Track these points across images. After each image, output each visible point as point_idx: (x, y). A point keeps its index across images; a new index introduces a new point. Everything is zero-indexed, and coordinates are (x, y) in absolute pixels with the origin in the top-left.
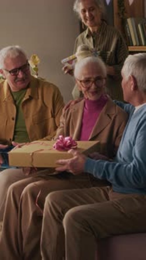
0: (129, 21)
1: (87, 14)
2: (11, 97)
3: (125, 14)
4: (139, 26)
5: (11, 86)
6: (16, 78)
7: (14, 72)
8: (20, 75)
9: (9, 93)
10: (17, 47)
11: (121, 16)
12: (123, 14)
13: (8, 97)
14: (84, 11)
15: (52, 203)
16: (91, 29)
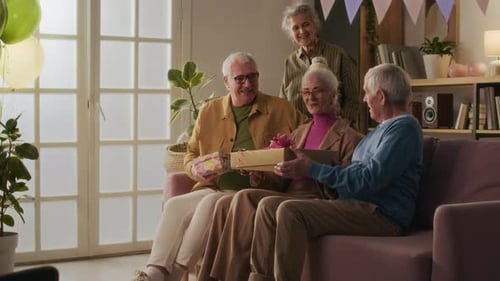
0: (380, 48)
1: (301, 31)
2: (232, 115)
3: (376, 40)
4: (393, 54)
5: (234, 99)
6: (240, 88)
7: (239, 79)
8: (246, 84)
9: (230, 110)
10: (249, 54)
11: (370, 42)
12: (373, 39)
13: (229, 115)
14: (296, 28)
15: (266, 210)
16: (305, 49)
